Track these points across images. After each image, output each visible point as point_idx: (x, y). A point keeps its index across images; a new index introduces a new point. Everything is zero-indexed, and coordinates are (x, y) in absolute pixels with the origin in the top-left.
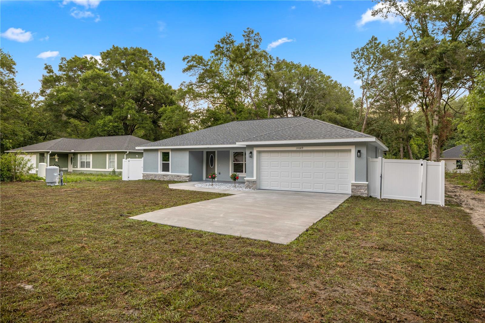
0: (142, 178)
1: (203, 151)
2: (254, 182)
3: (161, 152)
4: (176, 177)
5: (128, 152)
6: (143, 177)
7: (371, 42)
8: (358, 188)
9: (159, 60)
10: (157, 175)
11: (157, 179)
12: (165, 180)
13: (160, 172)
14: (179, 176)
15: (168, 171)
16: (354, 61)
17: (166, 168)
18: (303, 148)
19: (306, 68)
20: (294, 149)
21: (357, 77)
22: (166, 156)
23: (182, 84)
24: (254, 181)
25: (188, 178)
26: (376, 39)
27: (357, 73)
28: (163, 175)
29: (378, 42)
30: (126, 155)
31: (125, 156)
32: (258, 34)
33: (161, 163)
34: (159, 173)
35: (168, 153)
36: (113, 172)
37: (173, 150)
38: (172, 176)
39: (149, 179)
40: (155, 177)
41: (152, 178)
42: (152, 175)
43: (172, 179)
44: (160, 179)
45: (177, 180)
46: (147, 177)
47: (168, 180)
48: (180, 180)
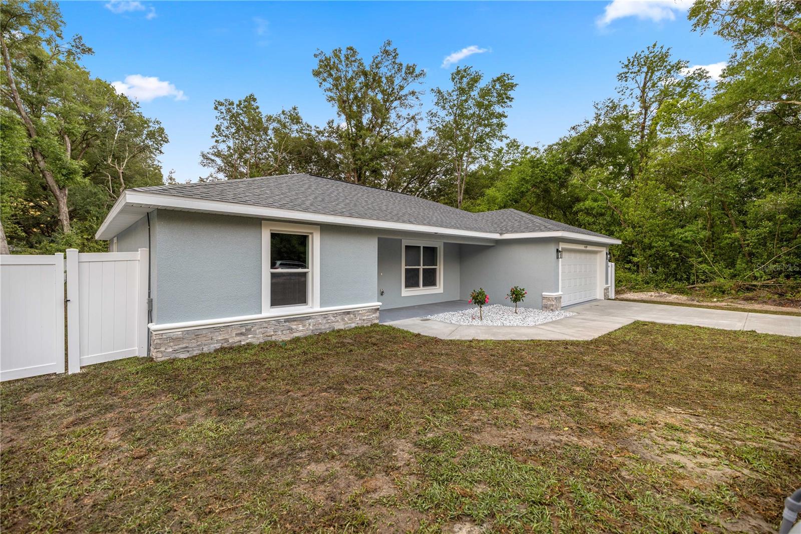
3: (268, 231)
4: (339, 318)
6: (157, 345)
10: (253, 325)
11: (255, 338)
12: (297, 335)
13: (266, 310)
14: (348, 313)
15: (306, 300)
18: (587, 247)
20: (582, 247)
33: (269, 276)
34: (261, 315)
35: (306, 238)
37: (327, 229)
38: (325, 316)
39: (206, 350)
40: (242, 334)
41: (226, 340)
42: (227, 327)
43: (325, 327)
44: (274, 338)
45: (342, 327)
46: (193, 344)
47: (309, 333)
48: (353, 325)
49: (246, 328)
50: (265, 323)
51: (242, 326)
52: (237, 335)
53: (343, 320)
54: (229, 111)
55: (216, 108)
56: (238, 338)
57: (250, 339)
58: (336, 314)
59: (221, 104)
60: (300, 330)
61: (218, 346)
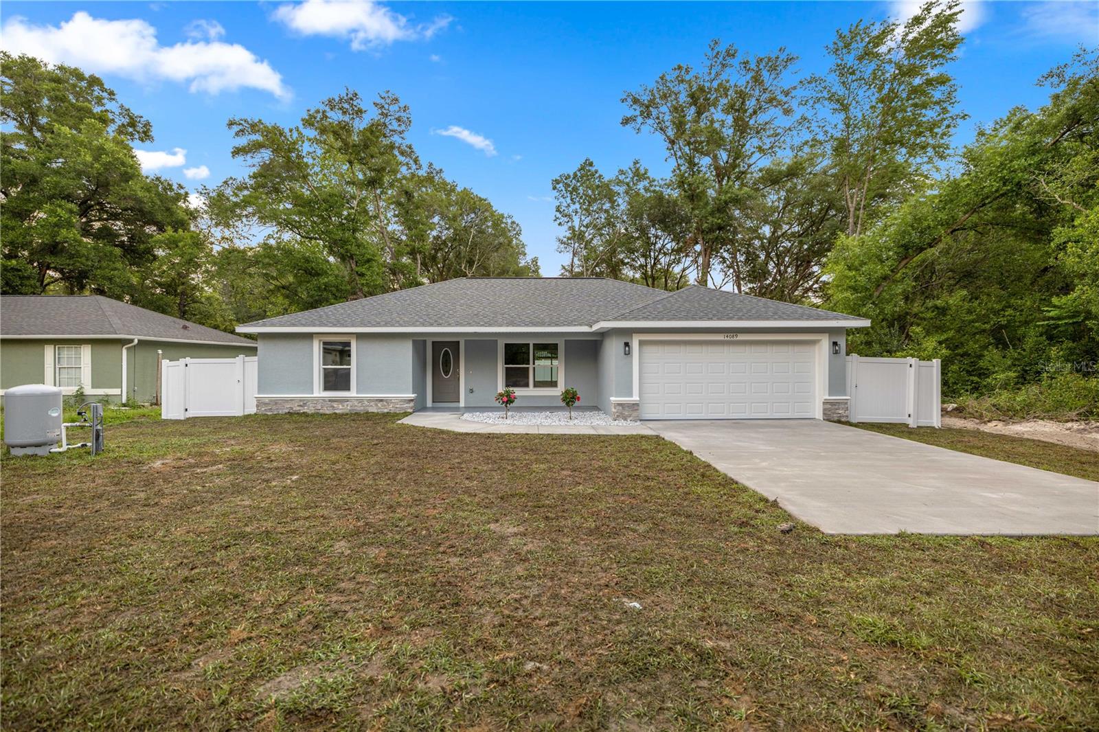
0: (252, 410)
1: (425, 341)
2: (635, 407)
3: (320, 341)
4: (372, 404)
5: (136, 341)
6: (257, 406)
7: (582, 168)
8: (834, 407)
9: (135, 112)
10: (309, 401)
11: (309, 409)
12: (337, 411)
13: (318, 392)
14: (381, 401)
15: (348, 388)
16: (555, 193)
17: (336, 380)
18: (737, 336)
19: (466, 192)
20: (720, 337)
21: (558, 221)
22: (338, 351)
23: (226, 182)
24: (633, 404)
25: (412, 404)
26: (591, 164)
27: (558, 215)
28: (330, 401)
29: (593, 169)
30: (128, 349)
31: (124, 352)
32: (405, 108)
33: (322, 370)
34: (314, 395)
35: (348, 344)
36: (76, 396)
37: (360, 336)
38: (360, 401)
39: (280, 412)
40: (301, 406)
41: (292, 408)
42: (292, 400)
43: (359, 408)
44: (321, 411)
45: (376, 411)
46: (274, 407)
47: (347, 411)
48: (386, 411)
49: (304, 402)
50: (316, 400)
51: (301, 401)
52: (298, 406)
53: (377, 405)
54: (567, 186)
55: (554, 188)
56: (298, 408)
57: (305, 410)
58: (370, 401)
59: (557, 182)
60: (340, 408)
61: (287, 411)
